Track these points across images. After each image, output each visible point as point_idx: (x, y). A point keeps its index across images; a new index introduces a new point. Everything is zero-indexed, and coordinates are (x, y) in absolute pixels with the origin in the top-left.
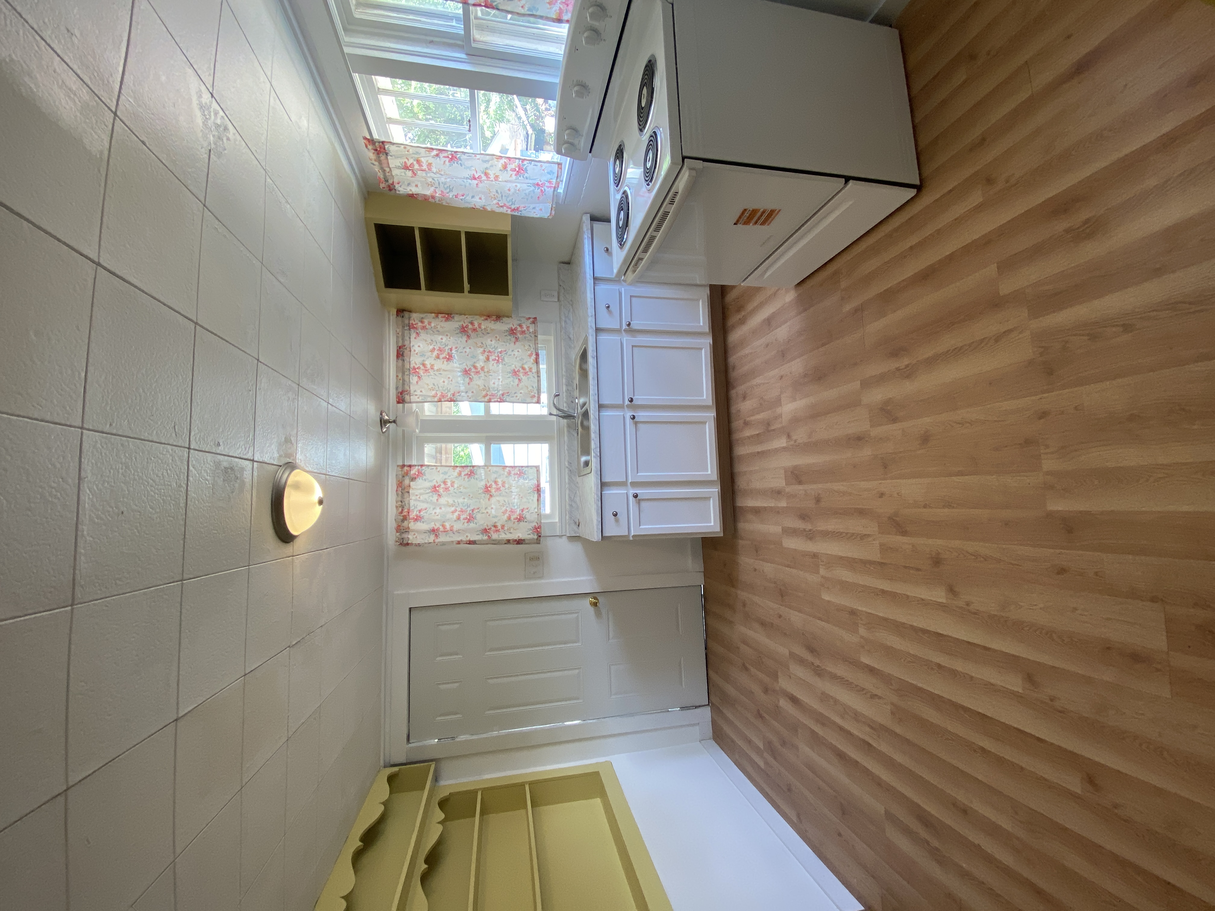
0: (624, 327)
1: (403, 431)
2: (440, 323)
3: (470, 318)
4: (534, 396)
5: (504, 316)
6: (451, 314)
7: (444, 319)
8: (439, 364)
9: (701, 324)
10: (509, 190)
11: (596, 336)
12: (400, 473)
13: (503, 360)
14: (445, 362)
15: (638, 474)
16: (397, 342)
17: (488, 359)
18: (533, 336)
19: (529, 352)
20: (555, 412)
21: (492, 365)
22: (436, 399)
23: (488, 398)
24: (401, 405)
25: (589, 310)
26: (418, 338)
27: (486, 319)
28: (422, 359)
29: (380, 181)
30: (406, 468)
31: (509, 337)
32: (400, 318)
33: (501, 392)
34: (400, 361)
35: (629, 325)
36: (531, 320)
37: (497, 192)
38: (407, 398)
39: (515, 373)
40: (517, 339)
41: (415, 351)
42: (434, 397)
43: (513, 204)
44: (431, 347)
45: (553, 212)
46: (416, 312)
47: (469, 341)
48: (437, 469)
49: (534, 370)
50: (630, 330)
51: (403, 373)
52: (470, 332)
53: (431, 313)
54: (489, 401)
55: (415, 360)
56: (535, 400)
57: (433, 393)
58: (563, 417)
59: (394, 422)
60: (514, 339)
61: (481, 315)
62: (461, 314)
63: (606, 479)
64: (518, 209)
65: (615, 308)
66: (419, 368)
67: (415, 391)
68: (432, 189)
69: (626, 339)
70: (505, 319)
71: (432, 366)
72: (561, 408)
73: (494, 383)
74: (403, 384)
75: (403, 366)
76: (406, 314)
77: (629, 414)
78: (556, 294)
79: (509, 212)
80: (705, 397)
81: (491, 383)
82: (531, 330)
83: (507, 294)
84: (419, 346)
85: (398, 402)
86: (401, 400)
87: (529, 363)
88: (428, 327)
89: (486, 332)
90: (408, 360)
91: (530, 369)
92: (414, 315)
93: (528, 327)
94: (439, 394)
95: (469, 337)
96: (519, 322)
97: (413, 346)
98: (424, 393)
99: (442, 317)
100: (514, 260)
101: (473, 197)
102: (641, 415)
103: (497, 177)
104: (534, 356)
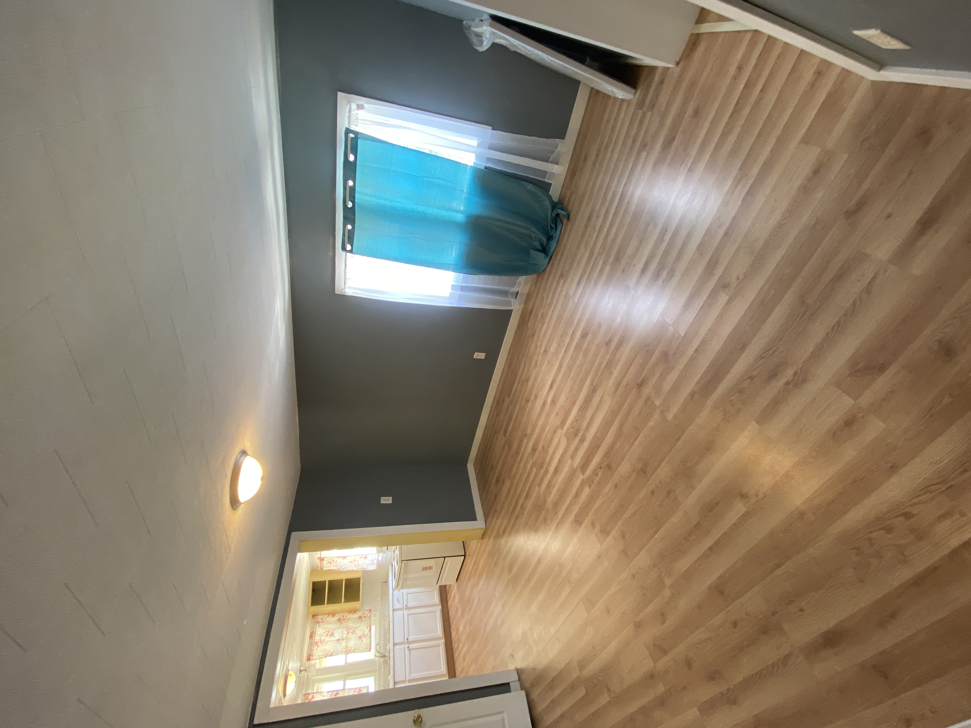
0: (405, 607)
1: (308, 675)
2: (330, 619)
3: (342, 614)
4: (368, 648)
5: (357, 611)
6: (334, 614)
7: (332, 616)
8: (328, 639)
9: (436, 601)
10: (362, 563)
11: (393, 613)
12: (304, 698)
13: (355, 632)
14: (330, 637)
15: (412, 675)
16: (311, 631)
17: (348, 632)
18: (369, 618)
19: (367, 626)
20: (378, 654)
21: (350, 635)
22: (324, 656)
23: (347, 652)
24: (308, 662)
25: (390, 602)
26: (320, 628)
27: (349, 614)
28: (320, 637)
29: (318, 567)
30: (307, 695)
31: (359, 620)
32: (313, 619)
33: (353, 649)
34: (311, 640)
35: (406, 606)
36: (369, 611)
37: (358, 564)
38: (311, 658)
39: (360, 637)
40: (362, 621)
41: (317, 634)
42: (323, 655)
43: (363, 567)
44: (325, 631)
45: (377, 568)
46: (320, 615)
47: (342, 625)
48: (320, 694)
49: (369, 635)
50: (407, 608)
51: (311, 646)
52: (342, 621)
53: (327, 614)
54: (347, 654)
55: (317, 638)
56: (368, 650)
57: (323, 653)
58: (381, 657)
59: (305, 670)
60: (360, 621)
61: (347, 612)
62: (339, 613)
63: (396, 680)
64: (365, 569)
65: (401, 599)
66: (318, 642)
67: (315, 654)
68: (336, 567)
69: (406, 612)
70: (357, 612)
71: (324, 640)
72: (381, 652)
73: (350, 644)
74: (311, 651)
75: (312, 641)
76: (316, 617)
77: (406, 646)
78: (380, 597)
79: (362, 570)
80: (439, 633)
81: (349, 644)
82: (368, 615)
83: (359, 601)
84: (320, 631)
85: (307, 660)
86: (309, 659)
87: (367, 631)
88: (325, 621)
89: (349, 619)
90: (314, 638)
91: (367, 634)
92: (320, 617)
93: (367, 614)
94: (325, 654)
95: (341, 623)
96: (363, 613)
97: (317, 631)
98: (319, 654)
99: (331, 616)
100: (363, 585)
101: (349, 568)
102: (412, 646)
103: (358, 561)
104: (369, 628)
